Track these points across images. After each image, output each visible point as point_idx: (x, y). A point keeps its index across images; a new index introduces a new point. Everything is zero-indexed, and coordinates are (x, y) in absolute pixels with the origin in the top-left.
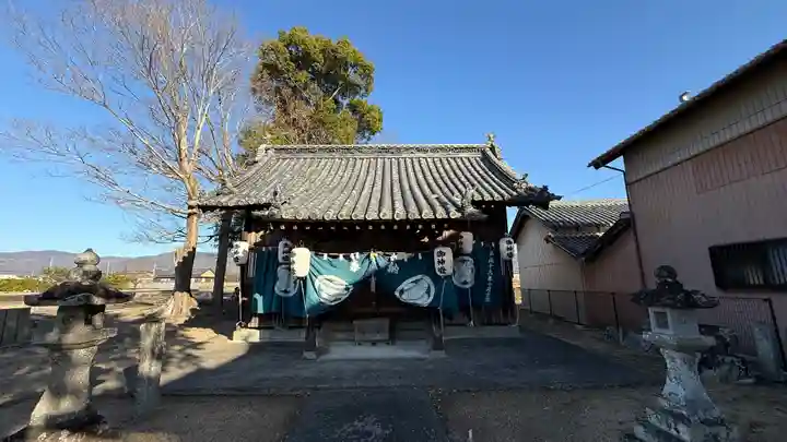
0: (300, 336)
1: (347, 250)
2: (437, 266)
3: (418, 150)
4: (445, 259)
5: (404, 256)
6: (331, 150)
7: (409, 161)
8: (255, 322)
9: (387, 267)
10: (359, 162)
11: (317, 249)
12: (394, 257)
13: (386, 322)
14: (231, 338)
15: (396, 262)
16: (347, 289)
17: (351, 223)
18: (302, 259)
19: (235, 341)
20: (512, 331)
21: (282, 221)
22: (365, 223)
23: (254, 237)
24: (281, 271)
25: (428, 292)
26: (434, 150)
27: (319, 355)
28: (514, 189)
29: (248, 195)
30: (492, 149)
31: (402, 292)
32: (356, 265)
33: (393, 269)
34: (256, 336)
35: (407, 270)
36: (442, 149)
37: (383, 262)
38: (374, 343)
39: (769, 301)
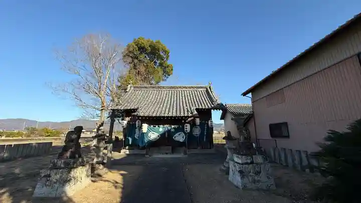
0: (144, 152)
1: (159, 124)
2: (185, 130)
3: (184, 87)
4: (188, 128)
5: (176, 126)
6: (153, 87)
7: (181, 92)
8: (127, 147)
9: (170, 130)
10: (163, 92)
11: (150, 124)
12: (173, 126)
13: (171, 147)
14: (120, 152)
15: (174, 128)
16: (159, 136)
17: (160, 117)
18: (145, 127)
19: (121, 153)
20: (212, 151)
21: (140, 116)
22: (164, 117)
23: (128, 119)
24: (137, 130)
25: (183, 138)
26: (190, 88)
27: (150, 156)
28: (213, 104)
29: (127, 106)
30: (210, 88)
31: (175, 137)
32: (161, 129)
33: (173, 130)
34: (128, 152)
35: (177, 130)
36: (192, 87)
37: (169, 128)
38: (167, 154)
39: (276, 140)
